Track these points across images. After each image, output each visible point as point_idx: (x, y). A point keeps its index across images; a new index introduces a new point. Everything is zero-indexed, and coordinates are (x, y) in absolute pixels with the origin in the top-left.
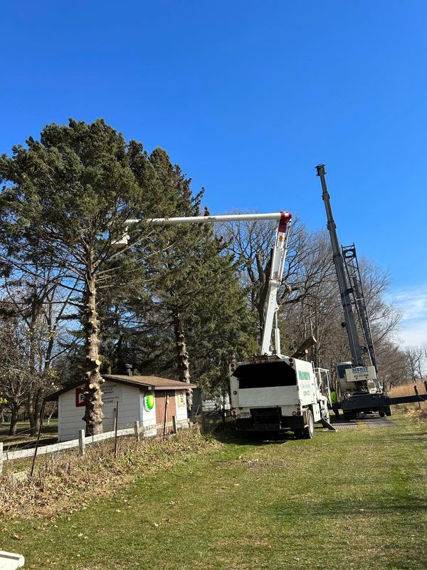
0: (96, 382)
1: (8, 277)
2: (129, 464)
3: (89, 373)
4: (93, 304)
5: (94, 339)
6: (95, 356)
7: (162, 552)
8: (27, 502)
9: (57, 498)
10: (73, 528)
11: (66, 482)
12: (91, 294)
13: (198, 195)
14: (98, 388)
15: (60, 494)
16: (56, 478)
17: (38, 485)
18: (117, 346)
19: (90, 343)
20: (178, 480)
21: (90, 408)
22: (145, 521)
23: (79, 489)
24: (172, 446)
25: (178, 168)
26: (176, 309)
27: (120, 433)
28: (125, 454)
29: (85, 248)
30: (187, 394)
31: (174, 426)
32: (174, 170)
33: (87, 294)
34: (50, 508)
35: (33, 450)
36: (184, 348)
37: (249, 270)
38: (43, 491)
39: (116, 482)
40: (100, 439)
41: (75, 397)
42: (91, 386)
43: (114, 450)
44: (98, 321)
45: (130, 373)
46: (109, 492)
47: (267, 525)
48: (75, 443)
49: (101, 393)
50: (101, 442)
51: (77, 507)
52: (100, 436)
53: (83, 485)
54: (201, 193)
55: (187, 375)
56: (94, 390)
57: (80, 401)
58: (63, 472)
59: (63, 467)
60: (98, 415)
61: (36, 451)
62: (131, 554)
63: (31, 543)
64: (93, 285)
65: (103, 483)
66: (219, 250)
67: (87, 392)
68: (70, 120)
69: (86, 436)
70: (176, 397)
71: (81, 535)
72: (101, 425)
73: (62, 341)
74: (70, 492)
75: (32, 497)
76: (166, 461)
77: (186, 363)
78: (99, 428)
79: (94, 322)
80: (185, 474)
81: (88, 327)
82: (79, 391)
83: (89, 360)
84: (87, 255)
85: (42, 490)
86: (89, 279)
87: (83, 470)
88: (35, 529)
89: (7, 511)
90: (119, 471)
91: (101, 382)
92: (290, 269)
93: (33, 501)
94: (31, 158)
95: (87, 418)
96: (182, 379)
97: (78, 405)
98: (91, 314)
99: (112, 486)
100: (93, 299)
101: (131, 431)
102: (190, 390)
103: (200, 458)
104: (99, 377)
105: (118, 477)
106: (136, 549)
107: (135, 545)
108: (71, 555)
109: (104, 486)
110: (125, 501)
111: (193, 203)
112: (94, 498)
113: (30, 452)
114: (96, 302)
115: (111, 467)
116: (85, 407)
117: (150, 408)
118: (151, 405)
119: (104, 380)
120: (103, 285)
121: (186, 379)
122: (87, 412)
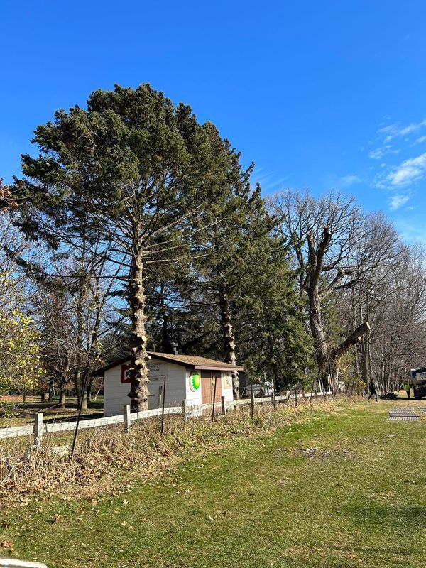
0: (142, 359)
1: (56, 249)
2: (177, 444)
3: (135, 349)
4: (140, 280)
5: (141, 314)
6: (141, 332)
7: (221, 556)
8: (67, 480)
9: (99, 477)
10: (116, 514)
11: (109, 460)
12: (138, 269)
13: (248, 170)
14: (144, 364)
15: (103, 473)
16: (98, 455)
17: (79, 461)
18: (162, 326)
19: (136, 318)
20: (230, 466)
21: (135, 385)
22: (198, 512)
23: (123, 469)
24: (221, 427)
25: (227, 142)
26: (222, 289)
27: (168, 410)
28: (172, 434)
29: (132, 221)
30: (233, 377)
31: (223, 406)
32: (224, 144)
33: (134, 269)
34: (91, 489)
35: (74, 424)
36: (230, 330)
37: (299, 253)
38: (84, 469)
39: (163, 463)
40: (145, 416)
41: (121, 374)
42: (137, 362)
43: (161, 429)
44: (145, 297)
45: (176, 352)
46: (155, 474)
47: (348, 530)
48: (120, 418)
49: (147, 370)
50: (146, 420)
51: (121, 489)
52: (146, 413)
53: (127, 465)
54: (251, 167)
55: (233, 357)
56: (140, 366)
57: (126, 378)
58: (106, 448)
59: (107, 443)
60: (144, 392)
61: (78, 424)
62: (184, 555)
63: (68, 529)
64: (140, 260)
65: (149, 464)
66: (270, 228)
67: (133, 369)
68: (116, 86)
69: (131, 413)
70: (222, 378)
71: (124, 524)
72: (147, 402)
73: (109, 320)
74: (113, 472)
75: (73, 474)
76: (216, 443)
77: (233, 345)
78: (145, 405)
79: (141, 297)
80: (237, 459)
81: (134, 303)
82: (124, 368)
83: (135, 336)
84: (134, 228)
85: (83, 467)
86: (137, 253)
87: (127, 448)
88: (73, 512)
89: (44, 489)
90: (166, 452)
91: (146, 359)
92: (342, 252)
93: (73, 479)
94: (73, 123)
95: (133, 394)
96: (228, 360)
97: (124, 381)
98: (137, 289)
99: (159, 468)
100: (140, 274)
101: (178, 409)
102: (236, 372)
103: (251, 442)
104: (145, 353)
105: (165, 458)
106: (189, 548)
107: (188, 542)
108: (112, 549)
109: (151, 468)
110: (174, 485)
111: (243, 179)
112: (140, 480)
113: (72, 425)
114: (143, 277)
115: (157, 446)
116: (130, 384)
117: (196, 388)
118: (197, 385)
119: (150, 357)
120: (149, 260)
121: (231, 361)
122: (133, 389)
